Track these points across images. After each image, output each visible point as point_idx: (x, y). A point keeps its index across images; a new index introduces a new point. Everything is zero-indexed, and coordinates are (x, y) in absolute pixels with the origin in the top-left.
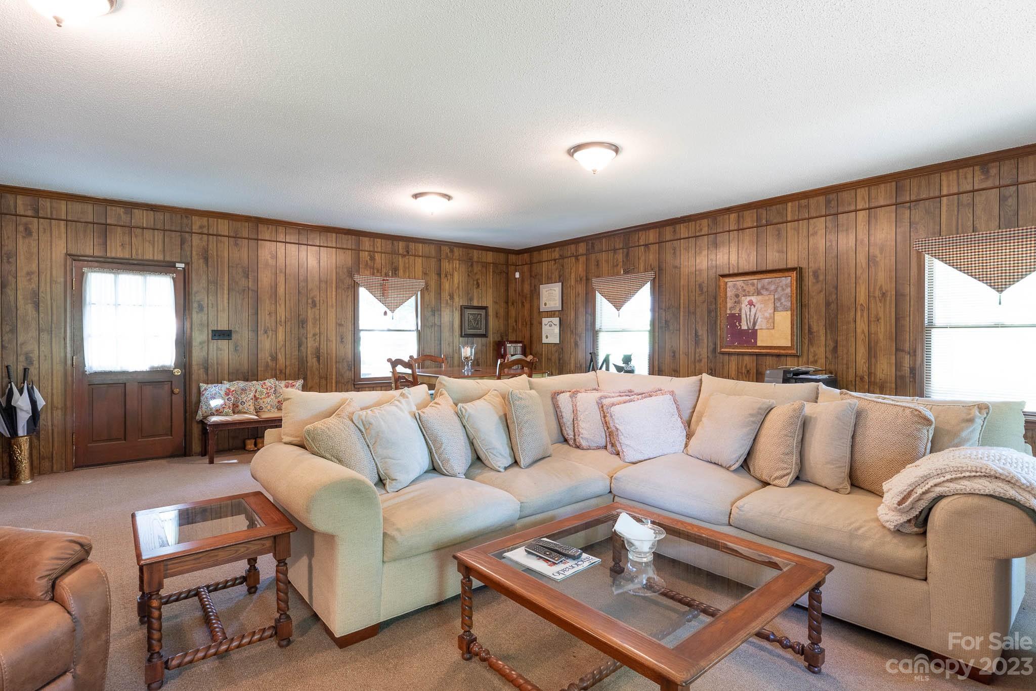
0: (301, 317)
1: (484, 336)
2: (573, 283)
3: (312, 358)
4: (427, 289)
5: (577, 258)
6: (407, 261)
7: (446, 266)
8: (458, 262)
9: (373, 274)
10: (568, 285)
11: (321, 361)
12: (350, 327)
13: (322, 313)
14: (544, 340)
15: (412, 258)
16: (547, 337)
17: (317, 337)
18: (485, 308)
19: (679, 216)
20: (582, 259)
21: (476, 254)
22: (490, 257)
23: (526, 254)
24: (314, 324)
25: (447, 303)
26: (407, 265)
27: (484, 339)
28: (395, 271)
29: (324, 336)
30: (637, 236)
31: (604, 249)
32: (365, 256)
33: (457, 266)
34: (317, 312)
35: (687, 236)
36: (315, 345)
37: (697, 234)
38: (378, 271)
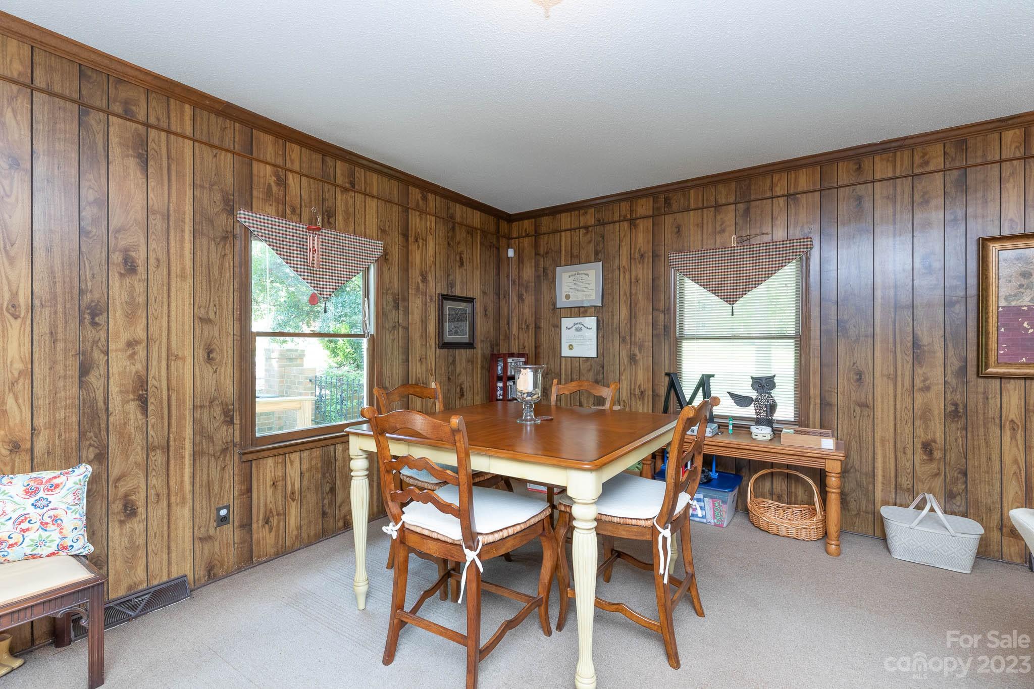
0: (88, 297)
1: (470, 345)
2: (624, 262)
3: (125, 402)
4: (386, 260)
5: (633, 223)
6: (351, 201)
7: (416, 222)
8: (433, 218)
9: (284, 216)
10: (615, 267)
11: (151, 408)
12: (230, 325)
13: (154, 291)
14: (566, 352)
15: (359, 198)
16: (571, 347)
17: (141, 350)
18: (470, 300)
19: (878, 141)
20: (643, 225)
21: (459, 211)
22: (476, 218)
23: (526, 221)
24: (131, 316)
25: (418, 288)
26: (351, 210)
27: (469, 352)
28: (329, 217)
29: (160, 348)
30: (768, 182)
31: (692, 206)
32: (264, 173)
33: (433, 224)
34: (140, 287)
35: (890, 175)
36: (134, 369)
37: (917, 171)
38: (293, 211)
